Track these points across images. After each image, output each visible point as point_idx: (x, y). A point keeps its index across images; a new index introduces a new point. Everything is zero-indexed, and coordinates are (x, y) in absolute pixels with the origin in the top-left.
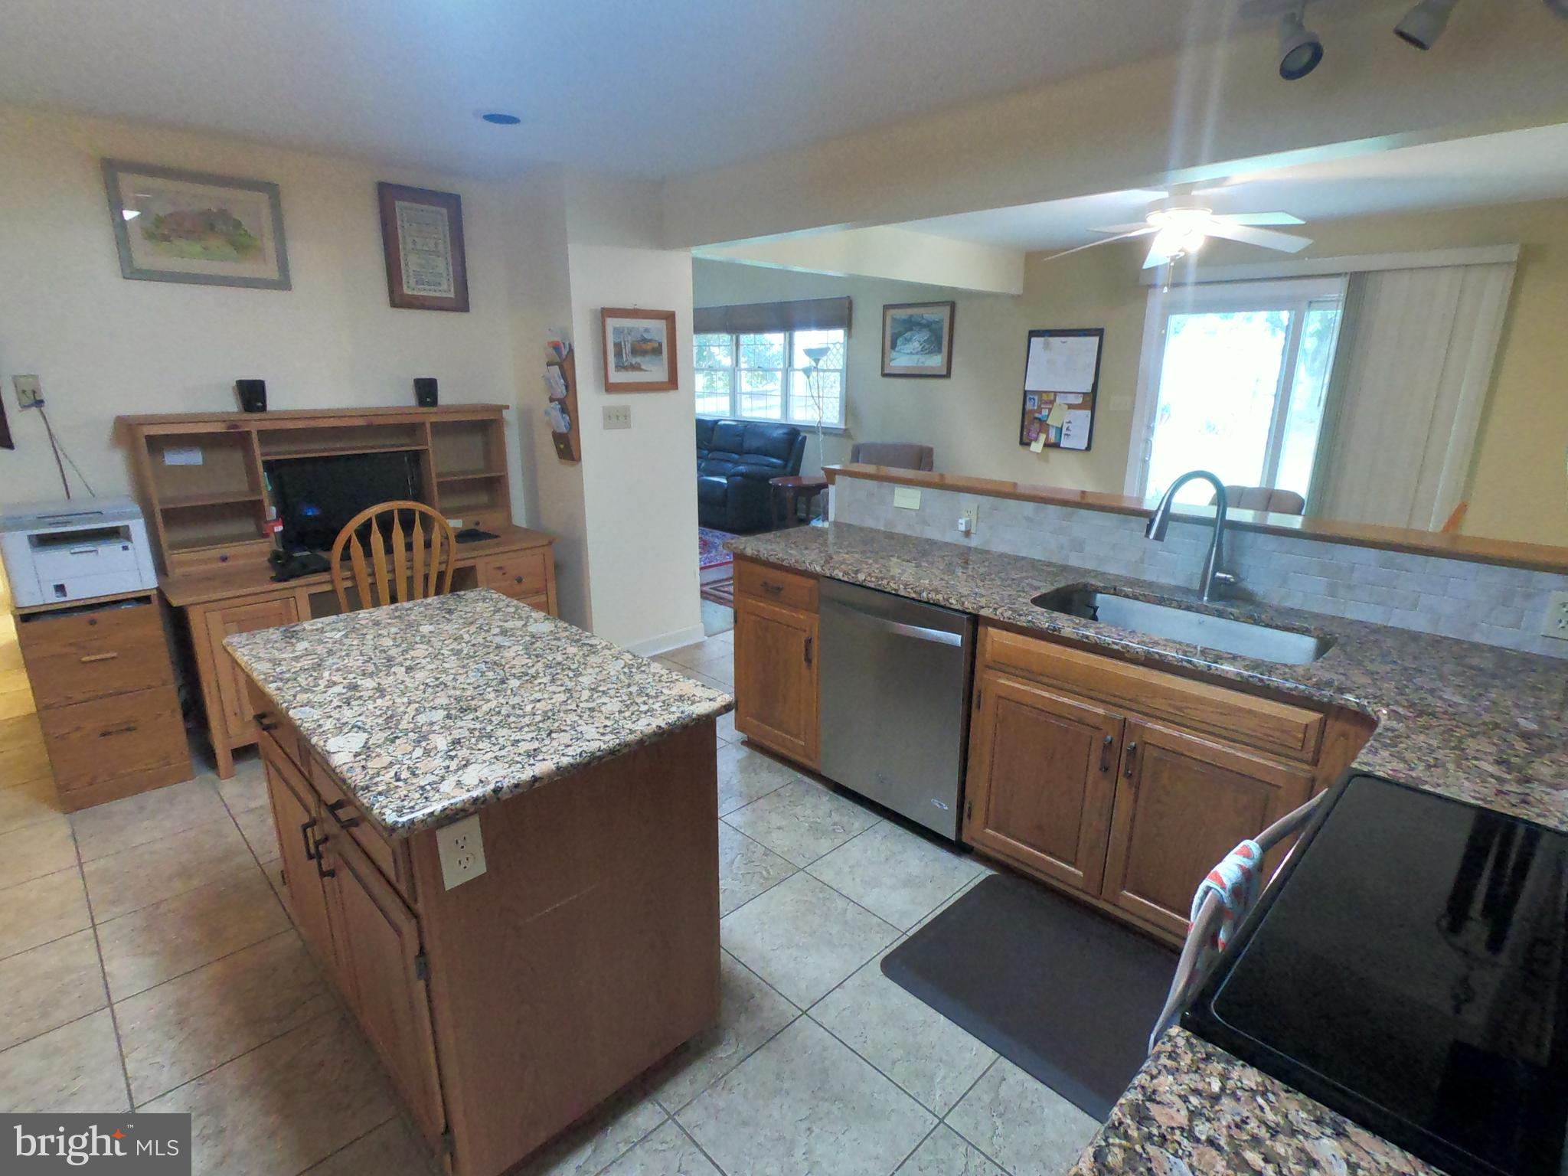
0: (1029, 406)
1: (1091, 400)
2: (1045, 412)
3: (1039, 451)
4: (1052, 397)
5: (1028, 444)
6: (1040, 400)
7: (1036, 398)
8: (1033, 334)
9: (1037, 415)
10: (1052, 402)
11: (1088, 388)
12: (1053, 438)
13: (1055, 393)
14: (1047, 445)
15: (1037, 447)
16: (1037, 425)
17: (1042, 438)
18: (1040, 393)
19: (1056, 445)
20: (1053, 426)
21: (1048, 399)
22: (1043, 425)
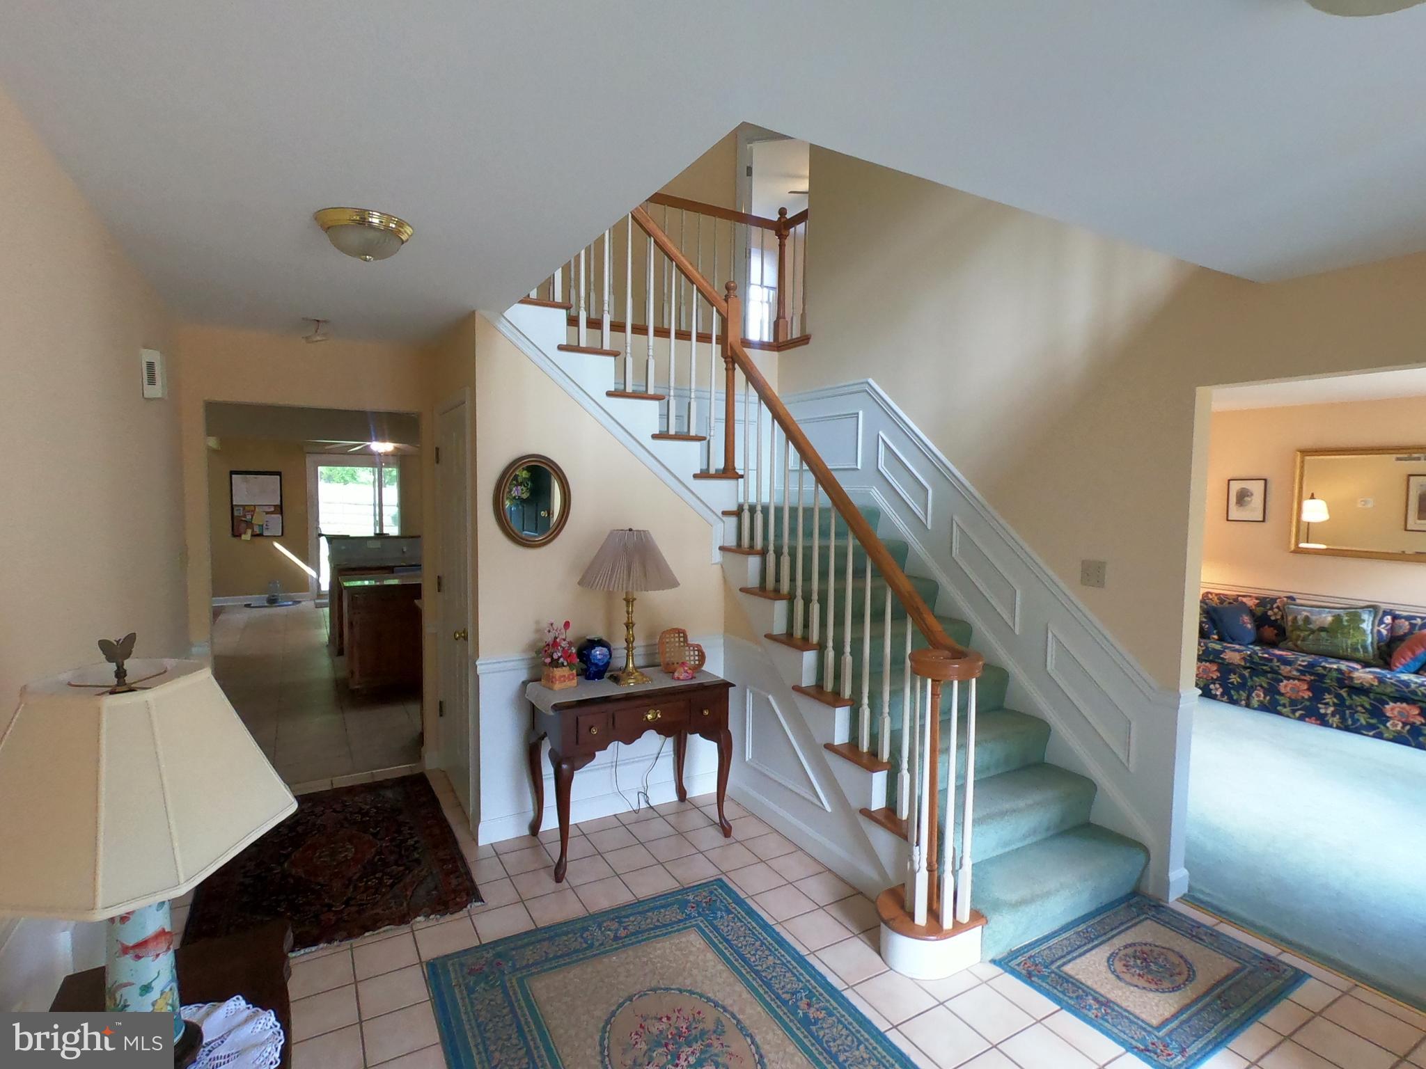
0: (236, 513)
1: (280, 509)
2: (249, 517)
3: (249, 539)
4: (252, 508)
5: (240, 536)
6: (244, 509)
7: (242, 509)
8: (232, 473)
9: (243, 519)
10: (254, 511)
11: (278, 502)
12: (257, 530)
13: (255, 506)
14: (253, 535)
15: (247, 537)
16: (243, 525)
17: (249, 532)
18: (244, 506)
19: (261, 535)
20: (256, 525)
21: (251, 509)
22: (249, 524)
